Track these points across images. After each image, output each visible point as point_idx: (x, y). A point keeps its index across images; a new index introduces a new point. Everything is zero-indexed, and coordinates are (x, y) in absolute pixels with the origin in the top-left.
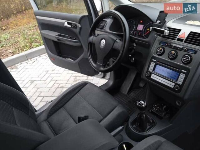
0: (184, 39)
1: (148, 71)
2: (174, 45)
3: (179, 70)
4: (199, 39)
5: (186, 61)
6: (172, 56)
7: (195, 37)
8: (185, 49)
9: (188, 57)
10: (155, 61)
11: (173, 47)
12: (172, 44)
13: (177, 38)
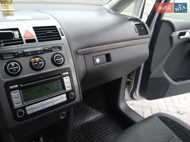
0: (35, 38)
2: (29, 50)
3: (59, 76)
4: (51, 32)
5: (60, 61)
6: (40, 65)
7: (45, 32)
8: (47, 48)
9: (59, 56)
10: (17, 86)
11: (30, 54)
12: (25, 51)
13: (24, 40)
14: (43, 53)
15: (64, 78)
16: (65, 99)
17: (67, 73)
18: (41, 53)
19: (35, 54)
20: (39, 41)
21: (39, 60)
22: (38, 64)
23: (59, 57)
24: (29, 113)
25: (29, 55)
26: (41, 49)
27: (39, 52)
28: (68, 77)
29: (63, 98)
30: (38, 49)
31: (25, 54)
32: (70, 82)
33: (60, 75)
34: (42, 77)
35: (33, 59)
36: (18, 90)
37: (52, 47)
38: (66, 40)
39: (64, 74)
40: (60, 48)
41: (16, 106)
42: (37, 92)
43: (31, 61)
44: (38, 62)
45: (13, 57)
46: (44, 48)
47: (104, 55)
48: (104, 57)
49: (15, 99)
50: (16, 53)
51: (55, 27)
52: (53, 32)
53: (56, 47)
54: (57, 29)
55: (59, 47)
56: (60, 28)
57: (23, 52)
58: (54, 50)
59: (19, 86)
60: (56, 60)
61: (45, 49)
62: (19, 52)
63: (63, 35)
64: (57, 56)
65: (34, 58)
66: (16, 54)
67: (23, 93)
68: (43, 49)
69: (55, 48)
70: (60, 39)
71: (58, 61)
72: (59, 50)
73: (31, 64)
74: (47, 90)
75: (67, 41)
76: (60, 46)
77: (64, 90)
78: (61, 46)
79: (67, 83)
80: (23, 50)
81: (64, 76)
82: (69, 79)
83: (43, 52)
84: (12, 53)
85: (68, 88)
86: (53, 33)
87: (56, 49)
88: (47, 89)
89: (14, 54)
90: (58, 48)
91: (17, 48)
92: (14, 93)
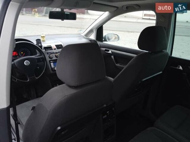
0: (56, 48)
1: (52, 68)
2: (55, 52)
13: (53, 49)
30: (57, 51)
43: (55, 55)
51: (61, 45)
62: (52, 52)
92: (52, 63)
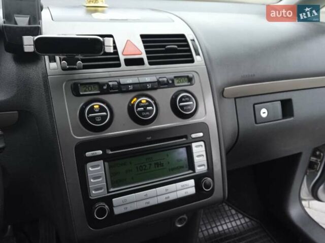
0: (144, 56)
1: (89, 203)
2: (129, 80)
3: (184, 139)
4: (176, 47)
5: (189, 107)
6: (148, 113)
7: (164, 46)
8: (165, 79)
9: (187, 97)
10: (100, 152)
11: (131, 87)
12: (123, 81)
13: (122, 58)
14: (156, 89)
15: (194, 145)
16: (192, 191)
17: (201, 134)
18: (153, 89)
19: (141, 89)
20: (150, 64)
21: (147, 101)
22: (145, 109)
23: (187, 99)
24: (117, 211)
25: (128, 91)
26: (154, 79)
27: (149, 86)
28: (202, 143)
29: (187, 188)
30: (148, 79)
31: (121, 89)
32: (204, 153)
33: (186, 137)
34: (149, 138)
35: (135, 99)
36: (102, 161)
37: (175, 77)
38: (204, 64)
39: (194, 136)
40: (190, 80)
41: (94, 194)
42: (137, 168)
43: (132, 102)
44: (145, 106)
45: (99, 92)
46: (158, 77)
47: (279, 102)
48: (278, 105)
49: (94, 178)
50: (104, 84)
51: (183, 36)
52: (179, 46)
53: (183, 79)
54: (186, 41)
55: (188, 77)
56: (192, 39)
57: (119, 83)
58: (178, 83)
59: (104, 152)
60: (181, 104)
61: (160, 80)
62: (110, 83)
63: (198, 54)
64: (183, 97)
65: (138, 97)
66: (105, 87)
67: (110, 167)
68: (156, 80)
69: (180, 79)
70: (192, 61)
71: (185, 108)
72: (189, 83)
73: (131, 108)
74: (158, 167)
75: (205, 67)
76: (190, 75)
77: (191, 171)
78: (193, 76)
79: (198, 156)
80: (117, 80)
81: (194, 140)
82: (203, 148)
83: (156, 87)
84: (97, 83)
85: (200, 166)
86: (179, 49)
87: (183, 82)
88: (157, 165)
89: (100, 86)
90: (186, 79)
91: (107, 74)
92: (93, 167)
